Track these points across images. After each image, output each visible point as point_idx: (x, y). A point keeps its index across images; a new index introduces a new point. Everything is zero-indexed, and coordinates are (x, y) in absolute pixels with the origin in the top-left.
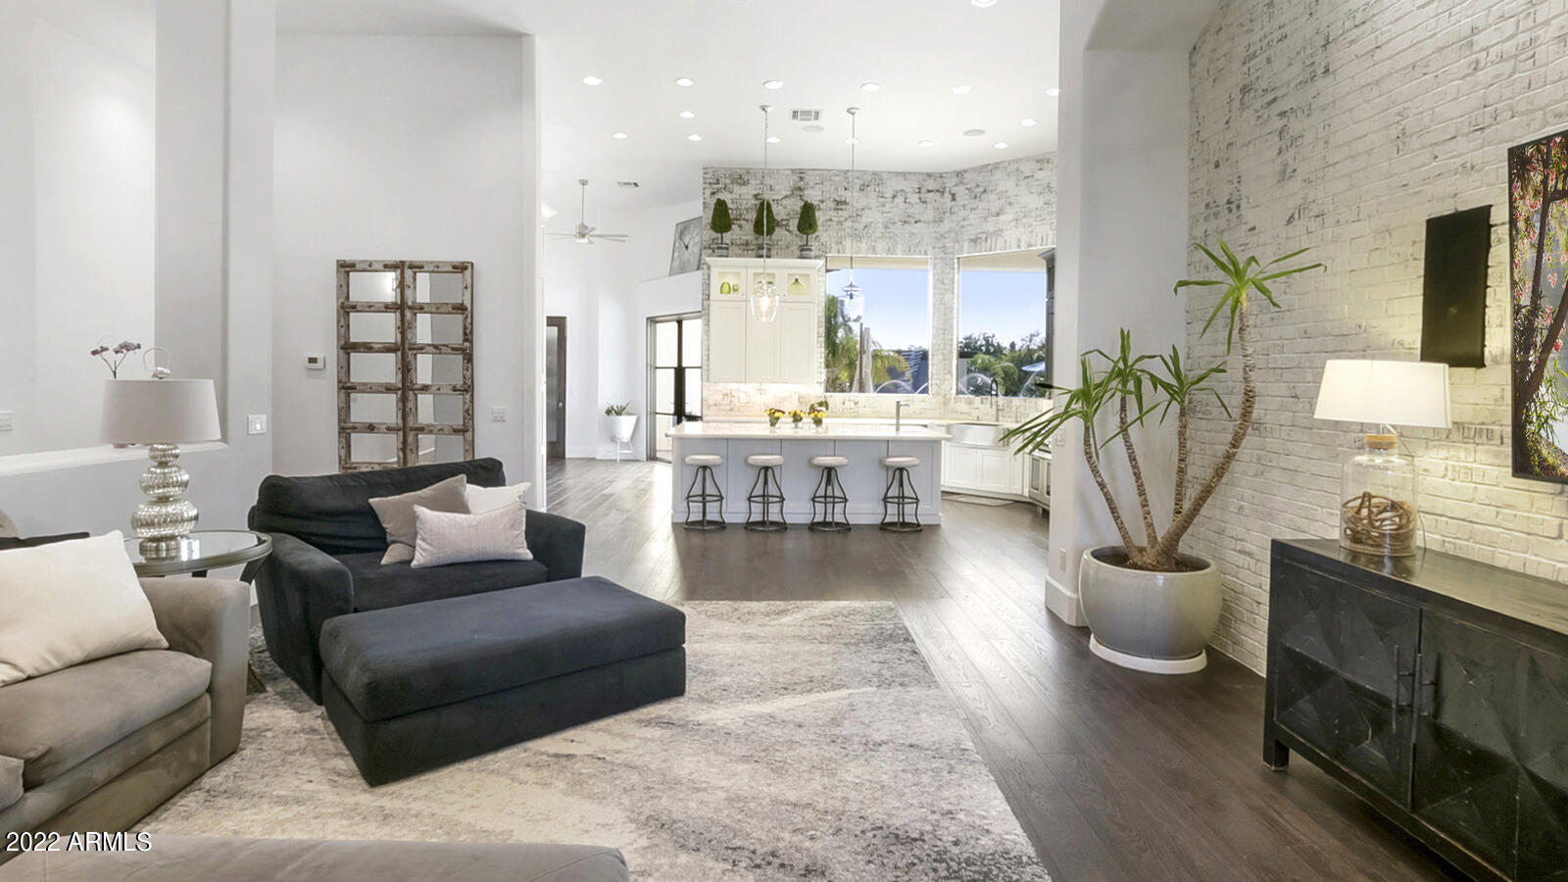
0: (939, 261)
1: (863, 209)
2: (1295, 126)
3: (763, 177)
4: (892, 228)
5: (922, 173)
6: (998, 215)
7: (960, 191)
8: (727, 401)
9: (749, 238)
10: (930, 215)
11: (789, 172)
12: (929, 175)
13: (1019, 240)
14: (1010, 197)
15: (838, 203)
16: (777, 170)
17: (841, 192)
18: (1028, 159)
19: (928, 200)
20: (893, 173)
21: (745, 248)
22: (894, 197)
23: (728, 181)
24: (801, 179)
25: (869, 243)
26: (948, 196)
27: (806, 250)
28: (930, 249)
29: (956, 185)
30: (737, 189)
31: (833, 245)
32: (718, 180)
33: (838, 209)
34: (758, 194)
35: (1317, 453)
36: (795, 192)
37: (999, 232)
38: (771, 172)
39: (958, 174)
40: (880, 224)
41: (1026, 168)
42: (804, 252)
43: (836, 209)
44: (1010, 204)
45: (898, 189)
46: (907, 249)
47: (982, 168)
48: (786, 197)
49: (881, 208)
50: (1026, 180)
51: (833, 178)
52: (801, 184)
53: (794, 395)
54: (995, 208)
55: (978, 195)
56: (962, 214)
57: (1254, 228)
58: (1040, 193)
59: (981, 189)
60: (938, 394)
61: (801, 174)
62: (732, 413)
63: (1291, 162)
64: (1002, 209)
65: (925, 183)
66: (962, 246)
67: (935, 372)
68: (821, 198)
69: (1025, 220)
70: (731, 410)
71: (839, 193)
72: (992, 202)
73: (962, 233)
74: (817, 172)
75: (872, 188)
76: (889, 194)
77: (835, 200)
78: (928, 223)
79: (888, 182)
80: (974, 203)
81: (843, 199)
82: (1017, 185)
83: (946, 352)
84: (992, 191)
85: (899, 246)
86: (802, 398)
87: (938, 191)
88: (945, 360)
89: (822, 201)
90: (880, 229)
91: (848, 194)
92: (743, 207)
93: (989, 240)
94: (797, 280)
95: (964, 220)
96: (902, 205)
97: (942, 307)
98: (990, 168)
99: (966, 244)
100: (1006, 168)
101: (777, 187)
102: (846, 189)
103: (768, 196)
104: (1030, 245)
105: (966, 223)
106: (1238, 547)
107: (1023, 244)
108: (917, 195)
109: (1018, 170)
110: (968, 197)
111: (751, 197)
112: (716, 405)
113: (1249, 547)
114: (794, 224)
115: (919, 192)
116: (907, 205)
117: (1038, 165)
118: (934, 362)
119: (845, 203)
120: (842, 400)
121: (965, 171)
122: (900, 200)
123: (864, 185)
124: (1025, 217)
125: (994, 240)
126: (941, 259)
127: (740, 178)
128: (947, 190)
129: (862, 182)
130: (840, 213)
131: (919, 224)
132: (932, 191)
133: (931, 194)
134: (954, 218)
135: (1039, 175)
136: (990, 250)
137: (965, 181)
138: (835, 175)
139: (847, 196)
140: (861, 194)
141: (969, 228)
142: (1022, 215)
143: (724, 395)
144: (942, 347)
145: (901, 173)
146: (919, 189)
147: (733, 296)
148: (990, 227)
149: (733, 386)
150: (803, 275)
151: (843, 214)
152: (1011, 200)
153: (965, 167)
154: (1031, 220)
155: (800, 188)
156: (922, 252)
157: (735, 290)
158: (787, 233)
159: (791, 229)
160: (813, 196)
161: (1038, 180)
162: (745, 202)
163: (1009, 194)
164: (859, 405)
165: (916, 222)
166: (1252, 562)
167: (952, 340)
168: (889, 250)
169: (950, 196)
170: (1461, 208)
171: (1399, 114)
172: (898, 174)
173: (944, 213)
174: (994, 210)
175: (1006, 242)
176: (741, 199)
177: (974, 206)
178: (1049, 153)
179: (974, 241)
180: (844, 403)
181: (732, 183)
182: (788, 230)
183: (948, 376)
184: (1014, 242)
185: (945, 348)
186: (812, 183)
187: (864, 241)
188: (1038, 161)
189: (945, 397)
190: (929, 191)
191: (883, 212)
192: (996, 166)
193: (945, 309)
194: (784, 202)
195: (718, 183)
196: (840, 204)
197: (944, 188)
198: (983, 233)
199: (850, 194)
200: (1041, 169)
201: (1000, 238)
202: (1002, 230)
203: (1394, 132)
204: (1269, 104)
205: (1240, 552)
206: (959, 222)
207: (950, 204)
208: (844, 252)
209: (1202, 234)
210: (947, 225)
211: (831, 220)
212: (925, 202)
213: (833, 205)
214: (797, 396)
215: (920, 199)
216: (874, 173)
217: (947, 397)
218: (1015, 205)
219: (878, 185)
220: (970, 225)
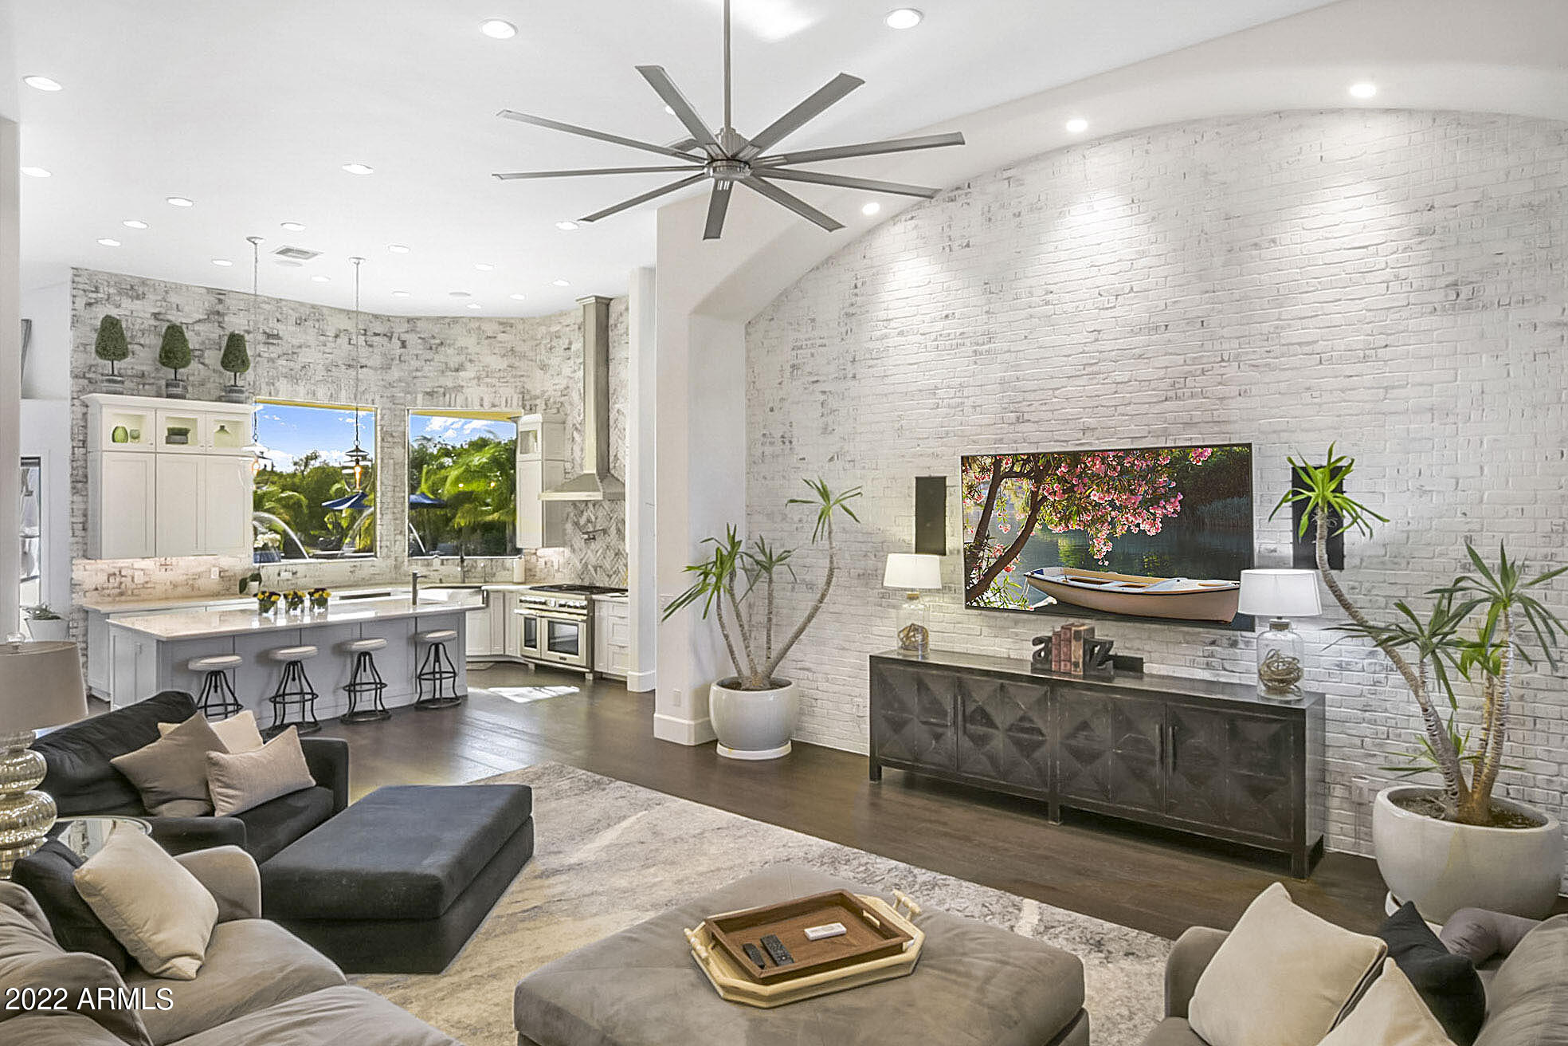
0: (388, 412)
1: (300, 347)
2: (833, 403)
3: (166, 292)
4: (335, 372)
5: (369, 314)
6: (457, 370)
7: (411, 339)
8: (114, 582)
9: (144, 368)
10: (376, 360)
11: (204, 291)
12: (376, 317)
13: (482, 400)
14: (470, 354)
15: (269, 336)
16: (187, 287)
17: (273, 323)
18: (490, 320)
19: (375, 344)
20: (335, 309)
21: (141, 384)
22: (337, 336)
23: (112, 291)
24: (220, 301)
25: (307, 386)
26: (396, 343)
27: (236, 391)
28: (377, 398)
29: (407, 332)
30: (127, 303)
31: (263, 386)
32: (96, 288)
33: (268, 343)
34: (159, 314)
35: (854, 602)
36: (211, 316)
37: (459, 388)
38: (178, 288)
39: (409, 320)
40: (320, 366)
41: (490, 329)
42: (230, 394)
43: (265, 343)
44: (471, 361)
45: (342, 327)
46: (353, 397)
47: (439, 319)
48: (200, 321)
49: (322, 348)
50: (489, 340)
51: (263, 305)
52: (220, 308)
53: (213, 569)
54: (454, 362)
55: (434, 346)
56: (415, 364)
57: (804, 459)
58: (504, 355)
59: (438, 341)
60: (388, 557)
61: (220, 295)
62: (123, 598)
63: (830, 423)
64: (462, 365)
65: (371, 325)
66: (416, 397)
67: (385, 533)
68: (247, 328)
69: (488, 380)
70: (121, 594)
71: (271, 325)
72: (451, 356)
73: (415, 384)
74: (242, 297)
75: (310, 323)
76: (332, 333)
77: (265, 333)
78: (376, 369)
79: (329, 318)
80: (429, 355)
81: (275, 332)
82: (478, 344)
83: (395, 510)
84: (449, 345)
85: (343, 392)
86: (225, 571)
87: (385, 335)
88: (396, 519)
89: (248, 332)
90: (321, 373)
91: (279, 326)
92: (137, 327)
93: (448, 396)
94: (222, 428)
95: (417, 370)
96: (345, 346)
97: (392, 461)
98: (447, 320)
99: (420, 397)
100: (466, 324)
101: (186, 309)
102: (278, 321)
103: (176, 318)
104: (494, 406)
105: (418, 374)
106: (798, 666)
107: (485, 404)
108: (363, 338)
109: (479, 328)
110: (421, 347)
111: (149, 316)
112: (96, 589)
113: (807, 665)
114: (214, 357)
115: (365, 334)
116: (351, 347)
117: (501, 328)
118: (384, 522)
119: (277, 337)
120: (277, 572)
121: (418, 319)
122: (343, 340)
123: (301, 319)
124: (487, 376)
125: (453, 396)
126: (390, 409)
127: (134, 289)
128: (395, 335)
129: (297, 315)
130: (272, 348)
131: (364, 369)
132: (379, 335)
133: (378, 337)
134: (405, 367)
135: (501, 337)
136: (450, 406)
137: (418, 329)
138: (265, 302)
139: (280, 329)
140: (298, 329)
141: (423, 379)
142: (484, 374)
143: (109, 576)
144: (391, 505)
145: (344, 310)
146: (365, 330)
147: (130, 445)
148: (448, 381)
149: (121, 563)
150: (229, 422)
151: (274, 351)
152: (472, 358)
153: (418, 315)
154: (494, 381)
155: (218, 313)
156: (370, 400)
157: (136, 437)
158: (201, 366)
159: (207, 361)
160: (237, 323)
161: (501, 342)
162: (139, 321)
163: (470, 351)
164: (298, 575)
165: (362, 367)
166: (810, 674)
167: (404, 497)
168: (332, 396)
169: (399, 343)
170: (932, 475)
171: (899, 416)
172: (341, 311)
173: (392, 359)
174: (452, 365)
175: (467, 398)
176: (136, 315)
177: (430, 358)
178: (512, 318)
179: (430, 394)
180: (279, 575)
181: (120, 294)
182: (203, 364)
183: (399, 537)
184: (477, 402)
185: (395, 507)
186: (233, 308)
187: (302, 383)
188: (501, 324)
189: (396, 560)
190: (376, 334)
191: (324, 353)
192: (455, 320)
193: (395, 464)
194: (197, 327)
195: (97, 291)
196: (271, 337)
197: (392, 333)
198: (441, 387)
199: (285, 328)
200: (504, 332)
201: (459, 394)
202: (462, 387)
203: (897, 426)
204: (813, 382)
205: (800, 669)
206: (412, 371)
207: (399, 351)
208: (277, 394)
209: (760, 455)
210: (395, 373)
211: (259, 356)
212: (371, 346)
213: (262, 338)
214: (217, 570)
215: (366, 342)
216: (313, 307)
217: (399, 559)
218: (477, 363)
219: (318, 320)
220: (425, 377)
